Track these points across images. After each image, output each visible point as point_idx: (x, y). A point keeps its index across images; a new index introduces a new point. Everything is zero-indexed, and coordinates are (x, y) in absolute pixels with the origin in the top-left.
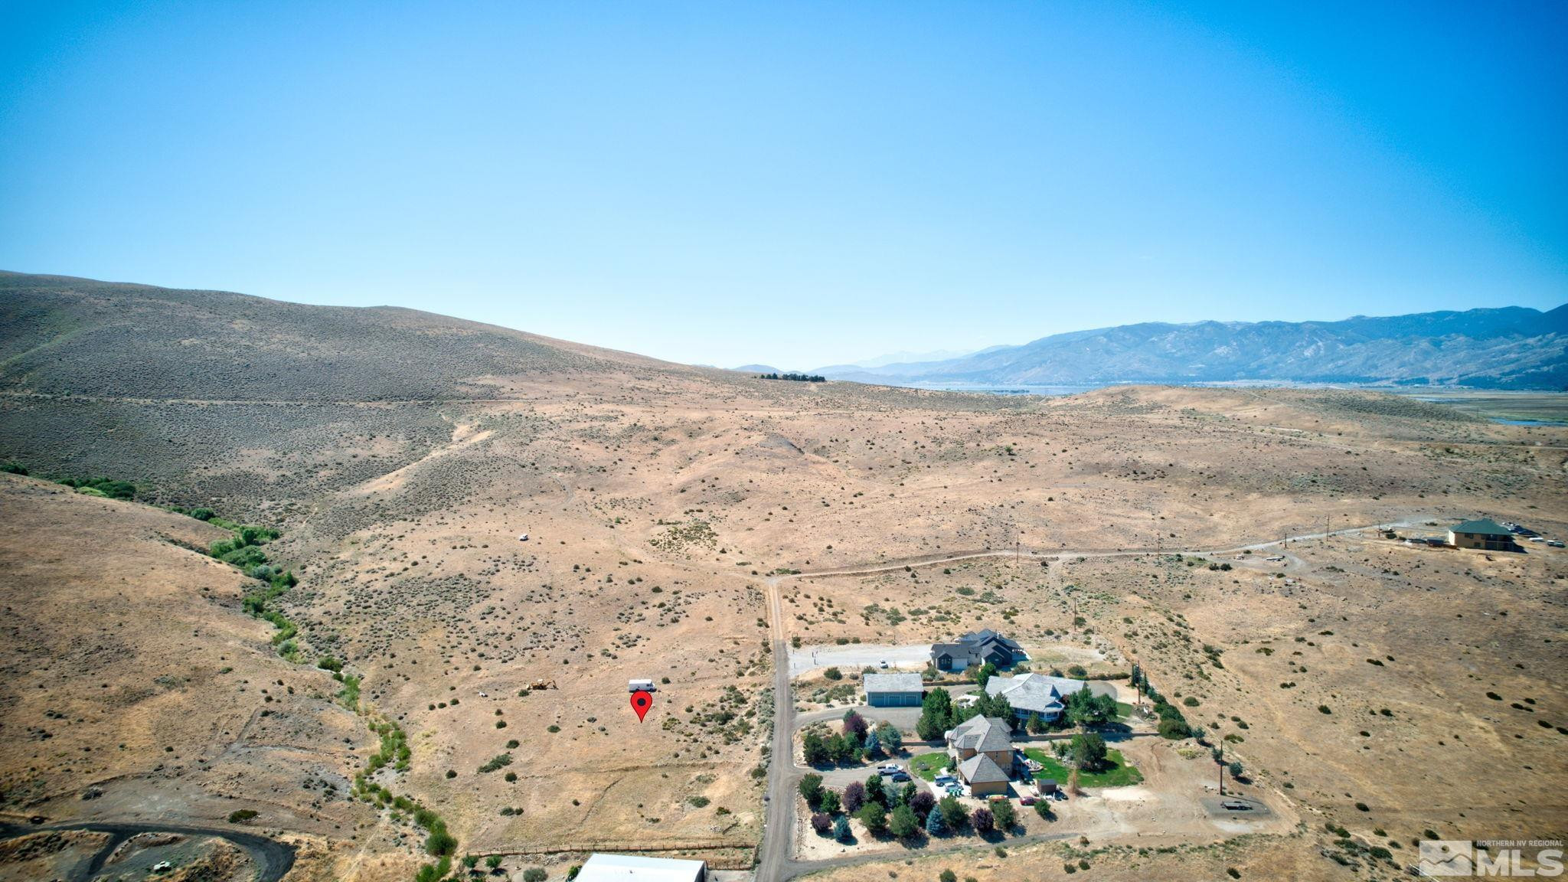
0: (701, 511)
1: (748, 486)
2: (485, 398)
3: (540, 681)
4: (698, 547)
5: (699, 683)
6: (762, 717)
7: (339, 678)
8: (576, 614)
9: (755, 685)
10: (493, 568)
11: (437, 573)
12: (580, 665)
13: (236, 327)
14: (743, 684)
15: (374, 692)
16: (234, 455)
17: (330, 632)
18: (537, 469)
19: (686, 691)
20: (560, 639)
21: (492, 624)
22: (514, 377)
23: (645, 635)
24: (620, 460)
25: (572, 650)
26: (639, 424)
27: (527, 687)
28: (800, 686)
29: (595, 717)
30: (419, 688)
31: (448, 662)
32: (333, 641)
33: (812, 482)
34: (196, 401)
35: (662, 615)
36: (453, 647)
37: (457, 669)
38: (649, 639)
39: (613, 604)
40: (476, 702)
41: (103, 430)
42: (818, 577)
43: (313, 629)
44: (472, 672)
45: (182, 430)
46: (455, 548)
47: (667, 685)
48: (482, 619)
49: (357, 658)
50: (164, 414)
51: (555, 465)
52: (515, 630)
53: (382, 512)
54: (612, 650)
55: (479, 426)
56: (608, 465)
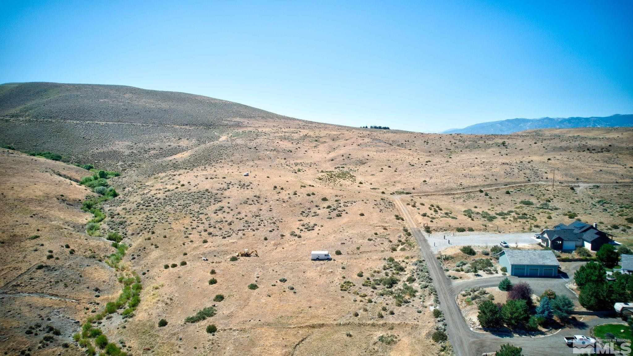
0: (343, 167)
1: (367, 157)
2: (235, 126)
3: (246, 250)
4: (345, 181)
5: (364, 255)
6: (424, 283)
7: (116, 246)
8: (274, 211)
9: (407, 258)
10: (226, 187)
11: (194, 189)
12: (276, 241)
13: (126, 96)
14: (399, 256)
15: (133, 255)
16: (111, 144)
17: (122, 219)
18: (257, 150)
19: (355, 261)
20: (262, 225)
21: (221, 215)
22: (250, 119)
23: (320, 224)
24: (299, 148)
25: (271, 231)
26: (308, 135)
27: (237, 254)
28: (444, 259)
29: (285, 278)
30: (163, 253)
31: (187, 237)
32: (122, 224)
33: (402, 156)
34: (100, 122)
35: (329, 212)
36: (193, 229)
37: (192, 241)
38: (322, 226)
39: (297, 206)
40: (199, 264)
41: (55, 133)
42: (424, 195)
43: (113, 218)
44: (202, 244)
45: (90, 133)
46: (207, 178)
47: (339, 256)
48: (215, 213)
49: (133, 234)
50: (84, 127)
51: (267, 149)
52: (235, 220)
53: (176, 166)
54: (298, 232)
55: (231, 136)
56: (293, 150)
